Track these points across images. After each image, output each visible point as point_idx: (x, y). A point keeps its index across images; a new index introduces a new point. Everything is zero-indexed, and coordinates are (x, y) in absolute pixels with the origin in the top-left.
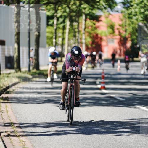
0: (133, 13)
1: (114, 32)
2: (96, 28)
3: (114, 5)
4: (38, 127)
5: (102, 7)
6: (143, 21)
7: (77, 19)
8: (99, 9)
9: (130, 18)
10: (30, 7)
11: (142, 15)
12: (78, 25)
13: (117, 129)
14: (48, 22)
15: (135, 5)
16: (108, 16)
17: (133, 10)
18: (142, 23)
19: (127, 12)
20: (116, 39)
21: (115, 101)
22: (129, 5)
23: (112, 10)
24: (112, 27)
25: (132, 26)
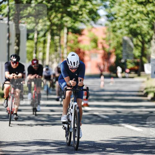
0: (118, 26)
1: (97, 46)
2: (79, 42)
3: (98, 17)
4: (17, 146)
5: (85, 20)
6: (128, 34)
7: (58, 33)
8: (82, 22)
9: (114, 31)
10: (9, 20)
11: (127, 29)
12: (60, 39)
14: (28, 35)
15: (119, 18)
16: (92, 29)
17: (118, 24)
18: (128, 37)
19: (111, 25)
20: (99, 53)
21: (99, 119)
22: (113, 18)
23: (95, 23)
24: (95, 41)
25: (117, 39)
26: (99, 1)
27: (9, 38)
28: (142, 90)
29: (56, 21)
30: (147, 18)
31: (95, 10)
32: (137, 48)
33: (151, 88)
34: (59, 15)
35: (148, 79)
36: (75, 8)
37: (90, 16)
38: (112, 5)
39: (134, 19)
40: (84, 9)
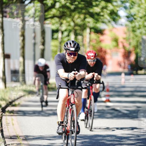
0: (138, 27)
1: (118, 45)
2: (101, 41)
3: (118, 18)
4: (44, 139)
5: (106, 21)
7: (81, 32)
8: (103, 22)
9: (134, 31)
12: (83, 39)
13: (122, 142)
14: (53, 35)
15: (139, 19)
16: (113, 29)
17: (137, 24)
19: (130, 25)
21: (120, 114)
22: (132, 18)
24: (116, 40)
25: (136, 39)
26: (119, 3)
27: (34, 38)
29: (79, 21)
31: (115, 11)
34: (82, 16)
36: (97, 10)
37: (111, 17)
38: (131, 6)
40: (105, 10)
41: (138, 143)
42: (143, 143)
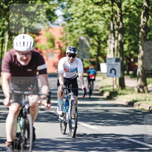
0: (74, 26)
1: (54, 46)
3: (54, 18)
6: (85, 34)
9: (70, 31)
11: (84, 29)
13: (57, 146)
15: (76, 19)
16: (49, 29)
17: (74, 24)
18: (84, 37)
19: (67, 25)
20: (56, 53)
22: (70, 18)
23: (52, 23)
24: (52, 40)
25: (74, 39)
26: (56, 2)
28: (98, 89)
30: (103, 18)
31: (52, 10)
32: (93, 48)
33: (106, 87)
35: (104, 78)
38: (69, 5)
39: (91, 20)
41: (73, 147)
42: (79, 148)
